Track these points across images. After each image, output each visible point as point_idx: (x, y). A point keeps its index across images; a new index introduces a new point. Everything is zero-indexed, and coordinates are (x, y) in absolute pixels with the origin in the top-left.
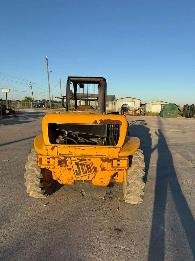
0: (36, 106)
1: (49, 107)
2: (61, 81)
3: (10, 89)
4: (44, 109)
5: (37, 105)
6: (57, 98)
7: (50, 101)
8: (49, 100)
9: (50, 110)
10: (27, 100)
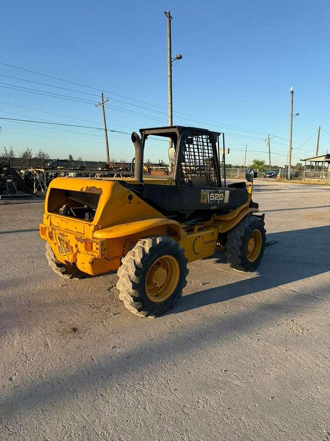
0: (268, 176)
1: (287, 177)
2: (320, 130)
3: (229, 149)
4: (277, 181)
5: (269, 174)
6: (305, 160)
7: (289, 167)
8: (288, 164)
9: (287, 182)
10: (257, 165)
